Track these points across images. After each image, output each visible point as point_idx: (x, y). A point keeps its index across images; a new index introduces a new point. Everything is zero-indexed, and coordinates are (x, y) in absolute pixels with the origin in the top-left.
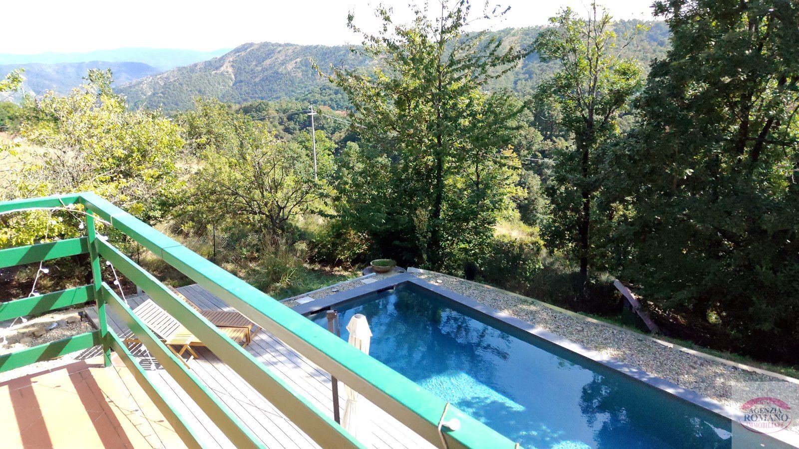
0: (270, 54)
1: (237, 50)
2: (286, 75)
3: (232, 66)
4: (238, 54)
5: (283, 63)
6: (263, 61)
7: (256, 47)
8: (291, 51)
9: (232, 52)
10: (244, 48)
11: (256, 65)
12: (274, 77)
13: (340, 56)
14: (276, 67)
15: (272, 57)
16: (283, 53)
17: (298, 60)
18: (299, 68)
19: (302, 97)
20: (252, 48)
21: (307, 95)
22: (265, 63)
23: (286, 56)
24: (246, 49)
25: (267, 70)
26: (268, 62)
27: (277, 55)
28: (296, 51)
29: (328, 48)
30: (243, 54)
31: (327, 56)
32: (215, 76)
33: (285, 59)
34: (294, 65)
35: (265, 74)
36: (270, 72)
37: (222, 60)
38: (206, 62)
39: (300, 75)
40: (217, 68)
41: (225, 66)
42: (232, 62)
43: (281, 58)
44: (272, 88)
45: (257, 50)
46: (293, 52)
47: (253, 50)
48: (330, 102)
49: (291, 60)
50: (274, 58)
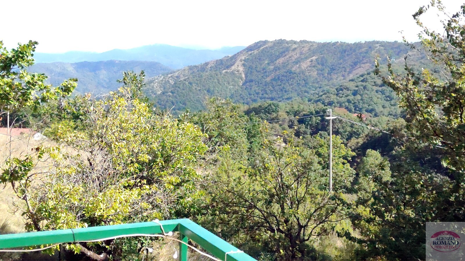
0: (284, 52)
1: (250, 49)
2: (299, 74)
3: (244, 65)
4: (250, 53)
5: (297, 62)
6: (276, 60)
7: (270, 44)
8: (306, 49)
9: (244, 50)
10: (257, 46)
11: (268, 64)
12: (286, 76)
13: (361, 53)
14: (289, 66)
15: (286, 55)
16: (298, 51)
17: (314, 58)
18: (314, 66)
19: (315, 97)
20: (265, 46)
21: (321, 96)
22: (278, 61)
23: (301, 53)
24: (259, 47)
25: (279, 69)
26: (281, 60)
27: (291, 53)
28: (312, 48)
29: (348, 45)
30: (256, 52)
31: (347, 53)
32: (225, 75)
33: (300, 57)
34: (309, 64)
35: (277, 73)
36: (282, 71)
37: (234, 59)
38: (217, 60)
39: (315, 74)
40: (228, 67)
41: (236, 65)
42: (244, 60)
43: (295, 56)
44: (284, 88)
45: (271, 47)
46: (309, 49)
47: (266, 47)
48: (347, 104)
49: (306, 58)
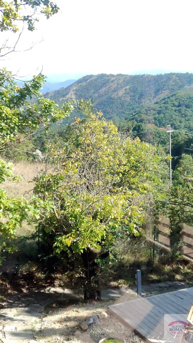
0: (105, 83)
1: (80, 81)
2: (117, 99)
3: (76, 94)
4: (80, 84)
5: (115, 90)
6: (99, 90)
7: (94, 78)
8: (121, 80)
9: (75, 83)
10: (85, 79)
11: (94, 93)
12: (107, 101)
13: (162, 82)
14: (110, 94)
15: (107, 86)
16: (116, 82)
17: (128, 87)
18: (128, 94)
19: (130, 117)
20: (91, 79)
21: (135, 115)
22: (101, 90)
23: (118, 84)
25: (102, 96)
26: (103, 89)
27: (111, 84)
28: (126, 79)
29: (152, 76)
30: (84, 84)
31: (152, 83)
32: (62, 102)
33: (117, 87)
34: (124, 92)
35: (101, 99)
36: (105, 98)
37: (68, 89)
38: (55, 91)
39: (128, 99)
40: (64, 96)
41: (70, 94)
42: (76, 90)
43: (114, 86)
44: (106, 110)
45: (95, 80)
46: (124, 81)
49: (122, 87)
50: (108, 87)
